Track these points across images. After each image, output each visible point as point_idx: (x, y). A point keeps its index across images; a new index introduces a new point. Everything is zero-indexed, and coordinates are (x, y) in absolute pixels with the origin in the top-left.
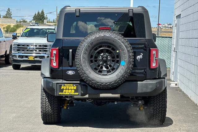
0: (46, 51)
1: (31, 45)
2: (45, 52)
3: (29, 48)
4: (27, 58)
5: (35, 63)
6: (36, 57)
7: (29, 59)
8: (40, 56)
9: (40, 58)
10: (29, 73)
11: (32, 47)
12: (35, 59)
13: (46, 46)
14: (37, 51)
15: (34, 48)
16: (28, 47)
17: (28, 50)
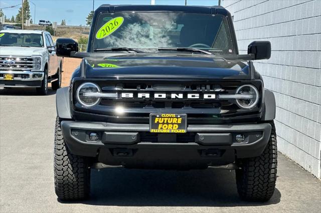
0: (31, 67)
1: (8, 58)
2: (29, 69)
3: (6, 63)
4: (2, 76)
5: (14, 85)
6: (16, 75)
7: (5, 78)
8: (22, 75)
9: (22, 77)
10: (7, 98)
11: (9, 60)
12: (15, 78)
13: (31, 60)
14: (18, 66)
15: (12, 63)
16: (4, 61)
17: (3, 66)
